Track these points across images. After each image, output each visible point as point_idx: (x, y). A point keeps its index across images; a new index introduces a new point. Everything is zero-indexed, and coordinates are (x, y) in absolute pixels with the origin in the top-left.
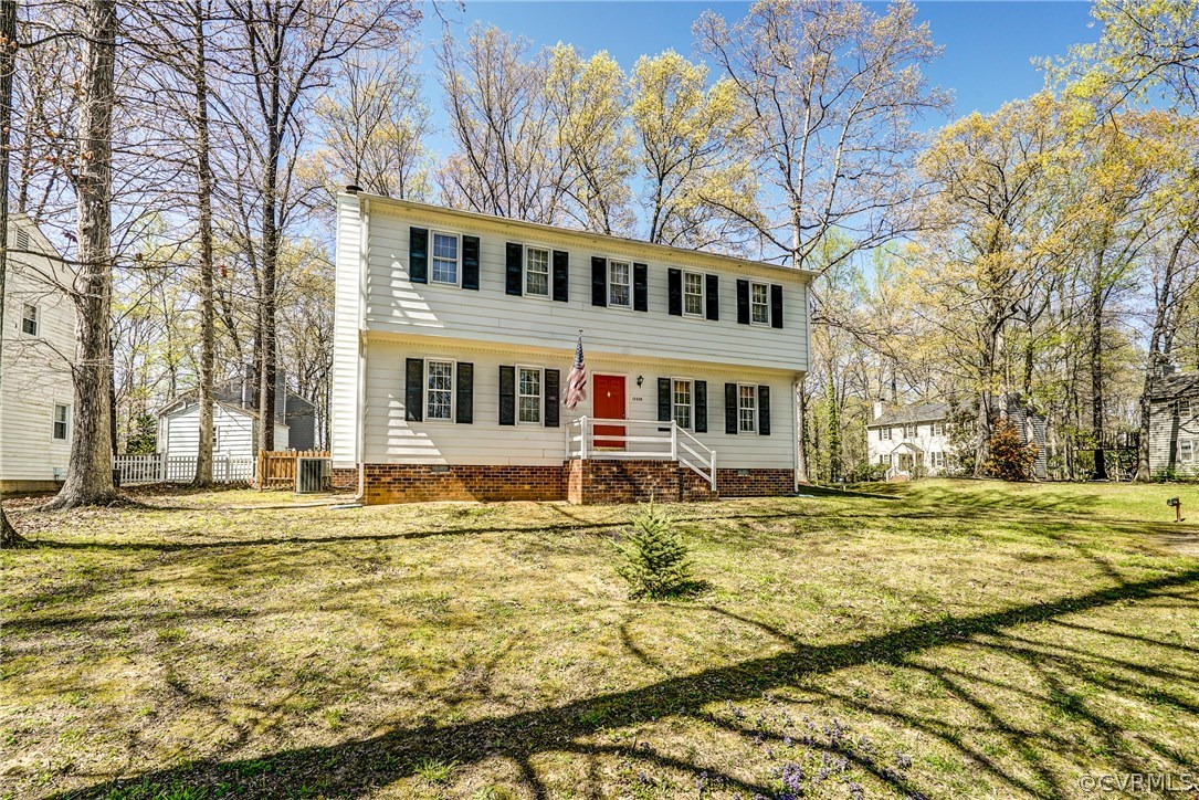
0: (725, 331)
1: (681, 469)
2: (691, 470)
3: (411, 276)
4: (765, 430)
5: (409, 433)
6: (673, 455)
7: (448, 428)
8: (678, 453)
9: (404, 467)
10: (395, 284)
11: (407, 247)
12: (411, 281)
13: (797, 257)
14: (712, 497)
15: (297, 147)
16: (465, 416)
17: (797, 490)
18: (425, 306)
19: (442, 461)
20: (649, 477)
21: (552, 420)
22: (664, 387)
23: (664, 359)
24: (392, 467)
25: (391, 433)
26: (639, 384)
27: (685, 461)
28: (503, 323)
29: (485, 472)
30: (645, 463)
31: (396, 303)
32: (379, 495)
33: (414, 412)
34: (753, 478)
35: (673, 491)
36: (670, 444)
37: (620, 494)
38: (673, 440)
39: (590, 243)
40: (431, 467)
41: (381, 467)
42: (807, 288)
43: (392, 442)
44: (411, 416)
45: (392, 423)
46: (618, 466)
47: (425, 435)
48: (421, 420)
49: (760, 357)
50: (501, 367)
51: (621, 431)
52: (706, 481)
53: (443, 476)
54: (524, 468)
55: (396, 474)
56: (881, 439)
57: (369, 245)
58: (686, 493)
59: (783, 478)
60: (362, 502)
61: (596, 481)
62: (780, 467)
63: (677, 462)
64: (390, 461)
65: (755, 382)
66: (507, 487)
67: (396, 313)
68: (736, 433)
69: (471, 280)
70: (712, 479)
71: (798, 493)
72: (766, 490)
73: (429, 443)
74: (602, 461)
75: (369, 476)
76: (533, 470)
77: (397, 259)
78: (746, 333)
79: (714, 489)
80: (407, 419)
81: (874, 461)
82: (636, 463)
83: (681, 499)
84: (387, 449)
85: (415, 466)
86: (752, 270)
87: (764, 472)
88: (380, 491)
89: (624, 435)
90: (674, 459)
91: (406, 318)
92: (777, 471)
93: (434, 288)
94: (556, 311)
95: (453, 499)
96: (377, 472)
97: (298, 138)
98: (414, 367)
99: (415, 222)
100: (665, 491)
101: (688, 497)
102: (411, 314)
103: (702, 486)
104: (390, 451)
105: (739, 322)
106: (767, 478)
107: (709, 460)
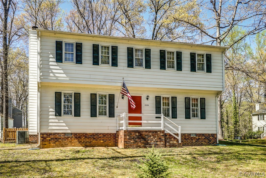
0: (186, 75)
1: (165, 134)
2: (170, 134)
3: (56, 60)
4: (203, 117)
5: (57, 121)
6: (162, 128)
7: (71, 118)
8: (164, 127)
9: (55, 134)
10: (51, 63)
11: (55, 48)
12: (56, 62)
13: (218, 41)
14: (179, 146)
15: (14, 13)
16: (77, 114)
17: (218, 142)
18: (62, 72)
19: (69, 132)
20: (152, 137)
21: (112, 115)
22: (158, 100)
23: (158, 88)
24: (50, 134)
25: (50, 121)
26: (147, 99)
27: (167, 130)
28: (92, 77)
29: (85, 135)
30: (150, 131)
31: (51, 71)
32: (46, 144)
33: (58, 113)
34: (198, 137)
35: (162, 143)
36: (160, 123)
37: (140, 144)
38: (162, 122)
39: (127, 42)
40: (65, 134)
41: (46, 134)
42: (223, 54)
43: (51, 124)
44: (57, 114)
45: (50, 117)
46: (139, 133)
47: (62, 121)
48: (61, 116)
49: (201, 86)
50: (91, 94)
51: (140, 118)
52: (176, 139)
53: (69, 137)
54: (100, 134)
55: (52, 137)
56: (259, 120)
57: (41, 49)
58: (167, 144)
59: (211, 137)
60: (40, 147)
61: (130, 139)
62: (210, 133)
63: (164, 131)
64: (50, 132)
65: (199, 96)
66: (94, 141)
67: (51, 75)
68: (190, 118)
69: (79, 61)
70: (179, 138)
71: (219, 144)
72: (203, 143)
73: (64, 124)
74: (132, 131)
75: (42, 137)
76: (104, 135)
77: (51, 54)
78: (194, 76)
79: (180, 142)
80: (56, 115)
81: (255, 130)
82: (146, 131)
83: (166, 146)
84: (48, 128)
85: (59, 134)
86: (197, 48)
87: (203, 135)
88: (46, 143)
89: (141, 120)
90: (163, 130)
91: (55, 76)
93: (65, 64)
94: (113, 71)
95: (73, 146)
96: (45, 136)
97: (14, 10)
98: (58, 95)
99: (58, 39)
100: (159, 143)
101: (169, 145)
102: (57, 75)
103: (175, 141)
104: (50, 128)
105: (191, 71)
106: (204, 137)
107: (178, 130)
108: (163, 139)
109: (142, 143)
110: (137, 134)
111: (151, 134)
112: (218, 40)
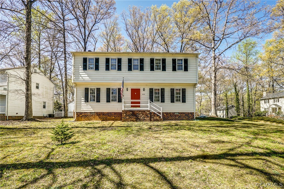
0: (169, 74)
1: (151, 113)
2: (154, 113)
3: (83, 69)
4: (184, 101)
5: (86, 105)
6: (149, 109)
7: (95, 104)
9: (85, 113)
10: (80, 71)
11: (83, 62)
12: (83, 70)
14: (160, 120)
16: (98, 101)
17: (195, 118)
18: (87, 76)
19: (93, 111)
20: (141, 115)
21: (120, 101)
22: (151, 91)
23: (150, 83)
24: (82, 113)
25: (82, 105)
26: (144, 90)
27: (152, 110)
28: (105, 78)
29: (103, 114)
30: (140, 111)
31: (81, 76)
32: (79, 119)
33: (87, 100)
34: (180, 115)
35: (148, 118)
36: (148, 106)
37: (133, 119)
38: (149, 105)
39: (127, 55)
40: (91, 113)
41: (80, 113)
43: (82, 107)
44: (86, 101)
45: (82, 103)
47: (89, 105)
48: (88, 102)
49: (180, 80)
50: (107, 88)
51: (139, 103)
52: (159, 116)
53: (93, 115)
54: (112, 113)
55: (83, 114)
56: (265, 103)
57: (74, 63)
58: (152, 119)
59: (190, 115)
60: (76, 121)
61: (126, 116)
62: (189, 112)
63: (150, 111)
64: (82, 112)
65: (181, 87)
66: (108, 117)
67: (80, 78)
69: (97, 68)
70: (161, 115)
72: (184, 118)
73: (90, 107)
74: (128, 111)
75: (77, 115)
76: (115, 113)
77: (80, 65)
78: (175, 74)
79: (162, 118)
80: (85, 102)
81: (262, 110)
83: (151, 121)
84: (81, 109)
85: (87, 113)
87: (184, 113)
88: (79, 118)
90: (149, 110)
91: (83, 79)
92: (188, 113)
93: (89, 71)
94: (118, 73)
95: (96, 120)
96: (79, 114)
98: (87, 90)
99: (84, 56)
100: (146, 118)
101: (153, 120)
102: (84, 78)
103: (157, 117)
104: (82, 109)
105: (173, 71)
106: (185, 115)
107: (160, 110)
108: (149, 116)
110: (131, 113)
111: (140, 113)
112: (213, 49)
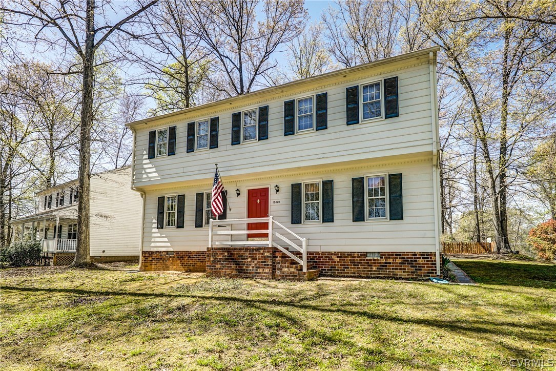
0: (334, 136)
1: (274, 254)
2: (283, 253)
3: (149, 156)
4: (396, 215)
5: (159, 235)
6: (269, 243)
7: (172, 231)
8: (274, 241)
9: (157, 252)
10: (144, 162)
11: (148, 142)
12: (148, 159)
16: (181, 224)
17: (438, 273)
18: (154, 170)
19: (171, 249)
20: (249, 260)
22: (296, 190)
24: (152, 252)
25: (153, 235)
26: (276, 191)
28: (185, 170)
29: (189, 255)
31: (145, 171)
32: (147, 266)
33: (161, 224)
34: (383, 260)
35: (267, 271)
38: (270, 231)
40: (167, 252)
41: (149, 252)
43: (153, 240)
44: (159, 226)
45: (153, 230)
47: (164, 235)
48: (163, 228)
50: (197, 194)
51: (266, 226)
52: (296, 263)
53: (171, 257)
55: (154, 256)
58: (278, 273)
60: (141, 269)
61: (215, 262)
62: (418, 250)
63: (272, 248)
64: (152, 250)
65: (386, 172)
66: (199, 263)
67: (145, 176)
68: (363, 221)
69: (171, 151)
70: (303, 263)
73: (166, 240)
75: (144, 257)
77: (145, 149)
78: (356, 132)
80: (158, 228)
82: (240, 249)
83: (274, 277)
84: (151, 244)
85: (160, 252)
87: (398, 255)
88: (148, 264)
91: (148, 177)
92: (414, 254)
93: (157, 159)
94: (211, 155)
95: (175, 270)
96: (147, 255)
98: (161, 200)
99: (151, 129)
100: (261, 270)
101: (280, 276)
102: (150, 175)
103: (292, 268)
104: (153, 244)
106: (401, 261)
107: (301, 246)
108: (270, 262)
109: (233, 269)
110: (226, 254)
111: (247, 254)
